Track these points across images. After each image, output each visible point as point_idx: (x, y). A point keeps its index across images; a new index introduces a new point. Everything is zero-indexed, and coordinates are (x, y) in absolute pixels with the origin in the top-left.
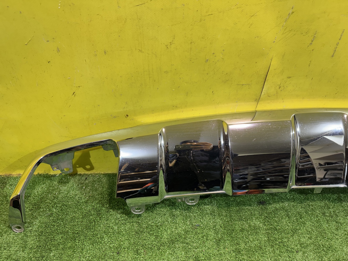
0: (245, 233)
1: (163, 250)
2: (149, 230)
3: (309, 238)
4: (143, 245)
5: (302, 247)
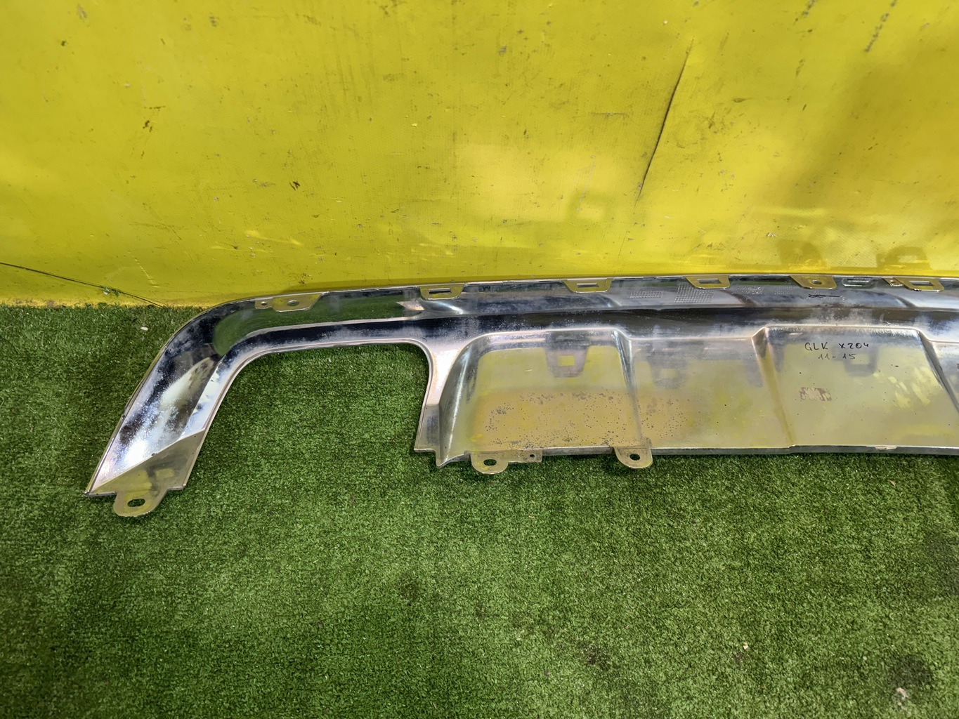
1: (393, 496)
2: (365, 452)
3: (727, 487)
4: (348, 485)
5: (706, 507)
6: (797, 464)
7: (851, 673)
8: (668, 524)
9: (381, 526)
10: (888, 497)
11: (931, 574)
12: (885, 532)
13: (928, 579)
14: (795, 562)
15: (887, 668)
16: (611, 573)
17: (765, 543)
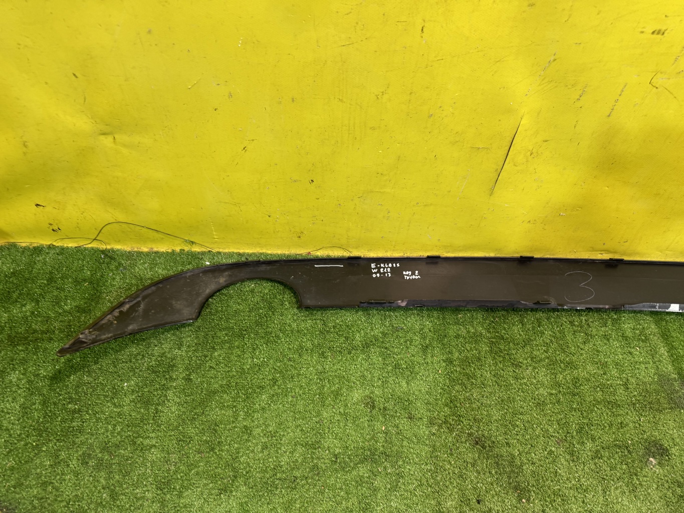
0: (461, 340)
1: (355, 354)
2: (337, 330)
3: (544, 351)
4: (330, 347)
5: (534, 361)
6: (582, 338)
7: (623, 450)
8: (514, 371)
9: (350, 370)
10: (636, 356)
11: (663, 397)
12: (636, 375)
13: (662, 400)
14: (586, 390)
15: (643, 448)
16: (483, 397)
17: (569, 381)
